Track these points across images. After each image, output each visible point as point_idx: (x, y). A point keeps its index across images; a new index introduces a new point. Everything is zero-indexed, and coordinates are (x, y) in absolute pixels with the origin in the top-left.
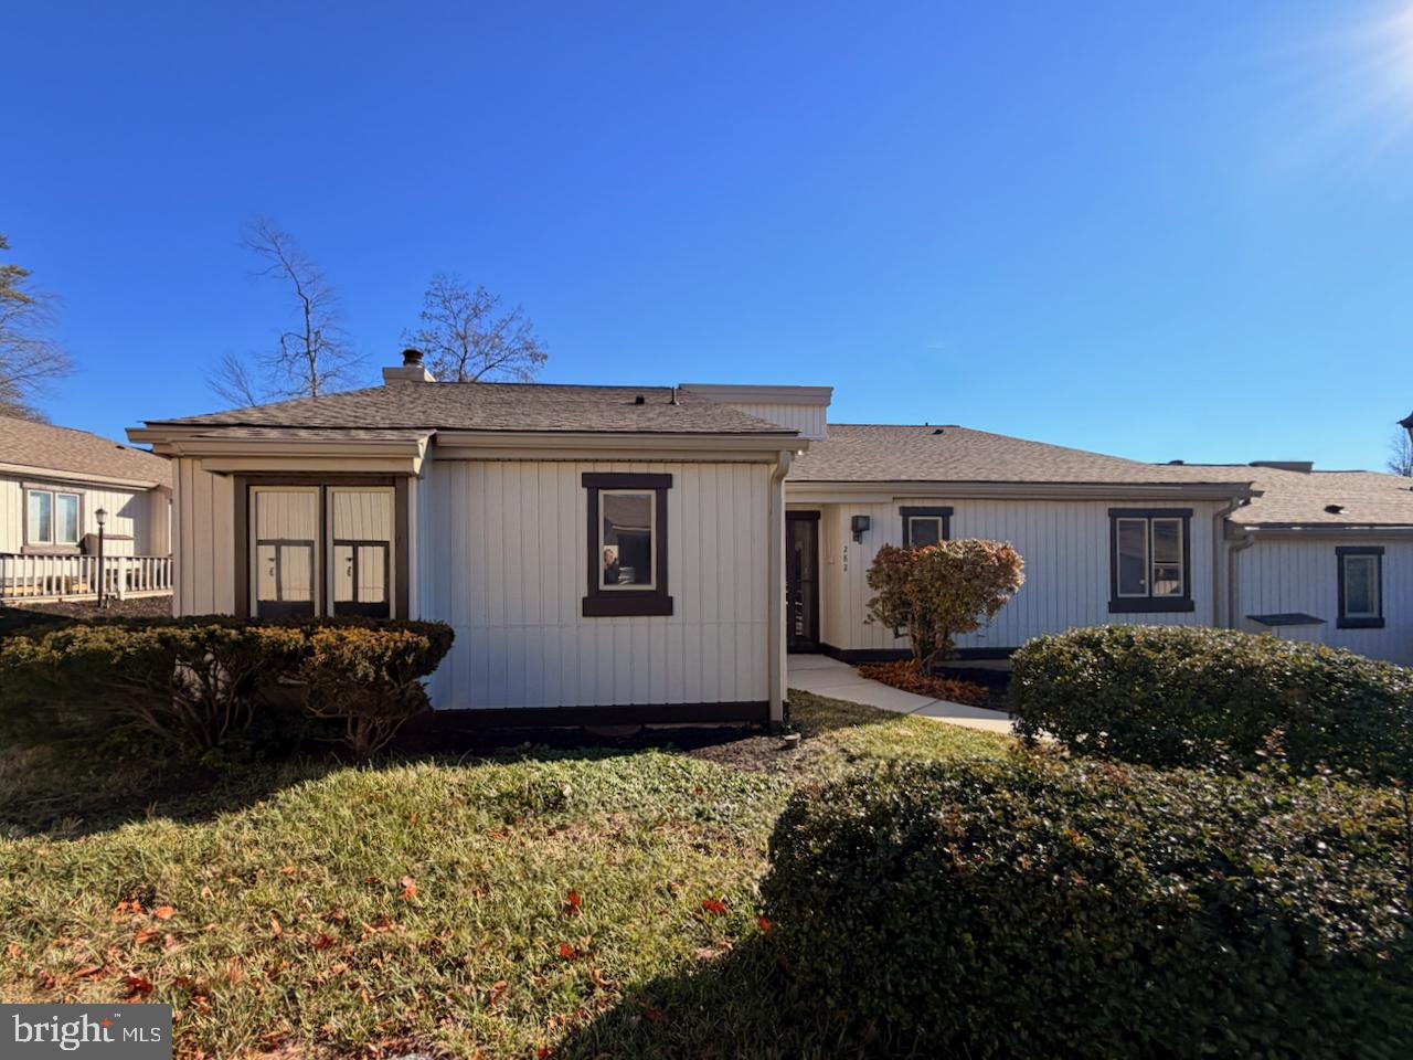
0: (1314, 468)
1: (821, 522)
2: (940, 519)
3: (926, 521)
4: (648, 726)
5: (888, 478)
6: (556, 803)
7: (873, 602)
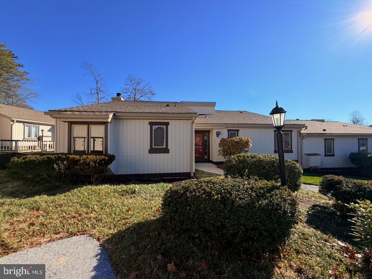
0: (325, 121)
1: (210, 133)
2: (236, 132)
3: (233, 132)
4: (163, 178)
5: (225, 123)
6: (134, 192)
7: (219, 151)
